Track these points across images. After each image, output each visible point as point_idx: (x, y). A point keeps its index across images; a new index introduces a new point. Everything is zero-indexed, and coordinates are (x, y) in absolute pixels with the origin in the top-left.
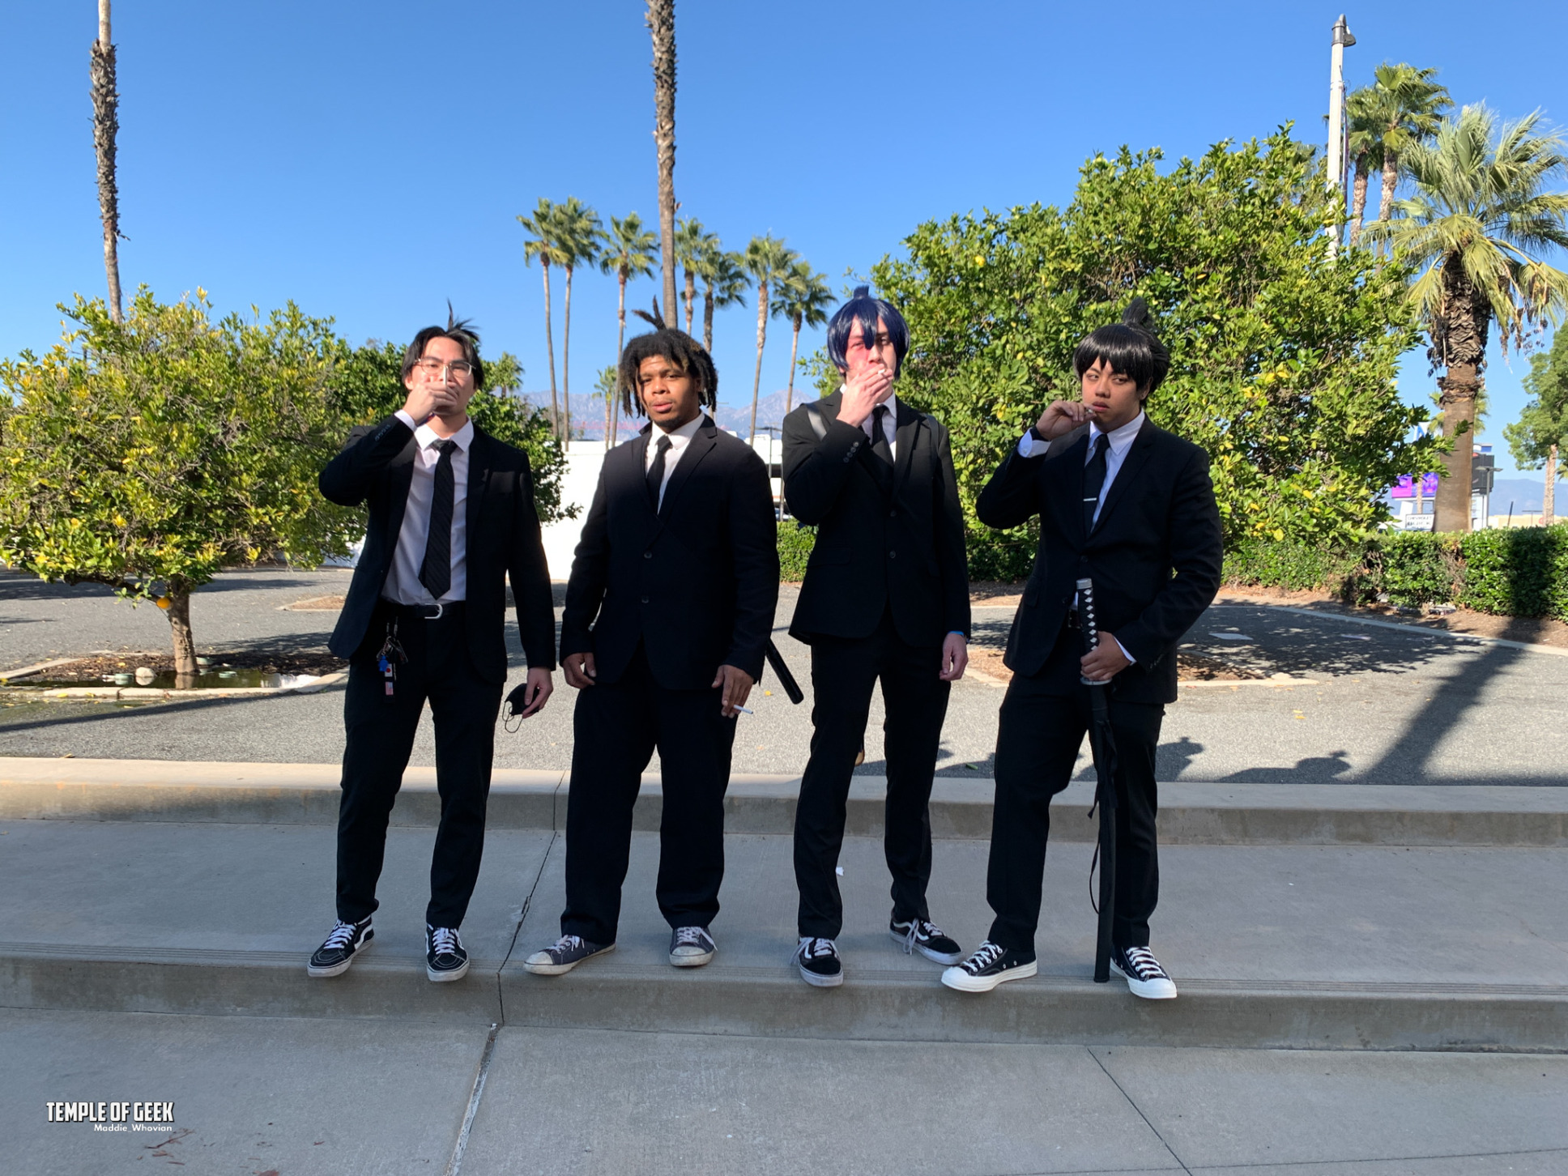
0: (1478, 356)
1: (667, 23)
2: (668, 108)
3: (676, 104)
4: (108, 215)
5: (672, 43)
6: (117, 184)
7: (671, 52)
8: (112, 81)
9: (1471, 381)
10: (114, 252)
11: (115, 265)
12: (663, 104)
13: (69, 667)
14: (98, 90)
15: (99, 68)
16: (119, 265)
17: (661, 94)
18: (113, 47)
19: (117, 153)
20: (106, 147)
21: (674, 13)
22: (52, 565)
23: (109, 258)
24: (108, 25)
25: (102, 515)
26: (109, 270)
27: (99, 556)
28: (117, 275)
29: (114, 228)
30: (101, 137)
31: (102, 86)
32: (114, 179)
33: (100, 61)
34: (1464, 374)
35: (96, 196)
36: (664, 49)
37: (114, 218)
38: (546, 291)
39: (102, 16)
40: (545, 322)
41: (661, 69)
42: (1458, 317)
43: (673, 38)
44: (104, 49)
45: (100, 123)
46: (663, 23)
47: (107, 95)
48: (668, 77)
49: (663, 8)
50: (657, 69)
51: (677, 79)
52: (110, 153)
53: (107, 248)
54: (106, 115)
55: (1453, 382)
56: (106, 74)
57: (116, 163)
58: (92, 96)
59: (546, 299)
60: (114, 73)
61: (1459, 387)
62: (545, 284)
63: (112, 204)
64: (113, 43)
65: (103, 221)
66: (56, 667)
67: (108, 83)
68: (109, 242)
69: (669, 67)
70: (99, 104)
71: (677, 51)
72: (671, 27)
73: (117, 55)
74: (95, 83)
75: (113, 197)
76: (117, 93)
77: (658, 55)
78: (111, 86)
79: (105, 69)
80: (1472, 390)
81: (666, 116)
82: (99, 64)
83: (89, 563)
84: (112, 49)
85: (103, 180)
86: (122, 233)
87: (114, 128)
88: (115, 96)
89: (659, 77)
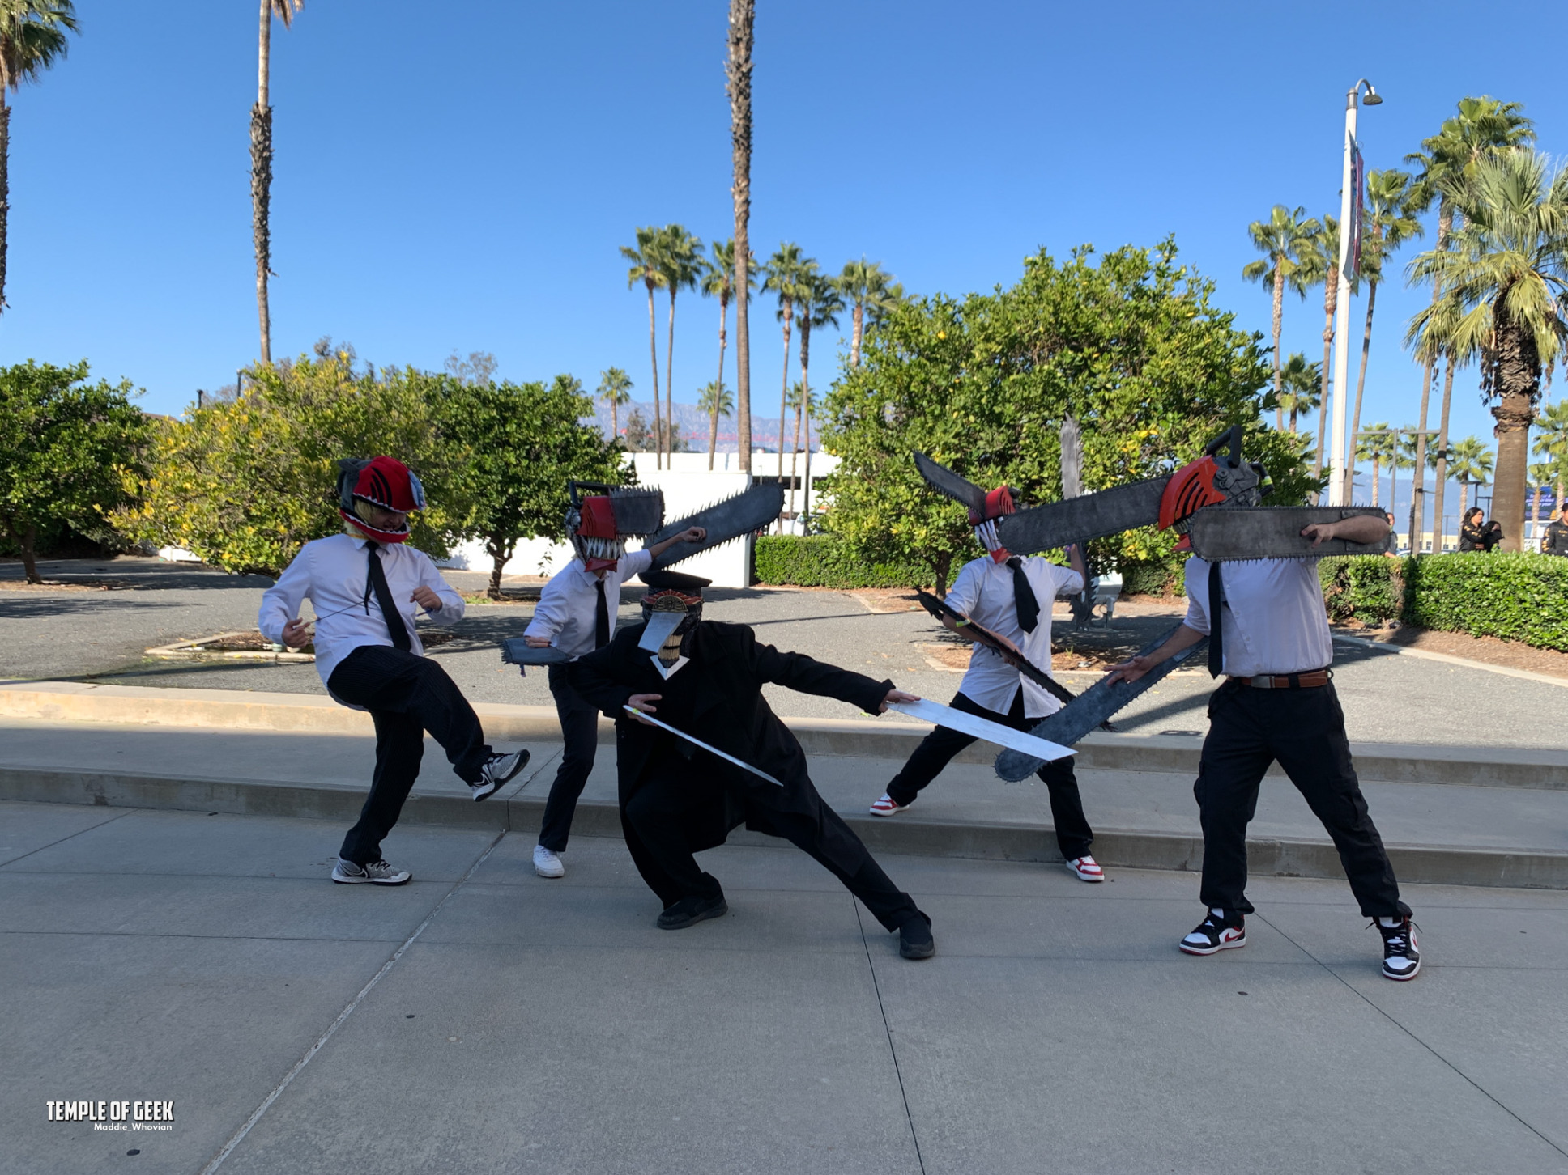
0: (1531, 388)
1: (744, 93)
2: (744, 168)
3: (752, 163)
4: (260, 256)
5: (748, 111)
6: (270, 228)
7: (748, 118)
8: (268, 139)
9: (1524, 411)
10: (265, 287)
11: (265, 299)
12: (740, 164)
13: (239, 638)
14: (255, 146)
15: (258, 128)
16: (269, 299)
17: (738, 155)
18: (270, 109)
19: (270, 201)
20: (261, 195)
21: (752, 82)
22: (234, 560)
23: (261, 292)
24: (266, 90)
25: (269, 526)
26: (260, 303)
27: (267, 555)
28: (266, 307)
29: (266, 266)
30: (257, 187)
31: (260, 143)
32: (267, 224)
33: (259, 121)
34: (1519, 405)
35: (252, 237)
36: (741, 116)
37: (266, 257)
38: (651, 313)
39: (261, 82)
40: (650, 341)
41: (739, 134)
42: (1512, 350)
43: (749, 105)
44: (262, 111)
45: (257, 175)
46: (741, 93)
47: (264, 150)
48: (745, 140)
49: (740, 80)
50: (735, 133)
51: (753, 141)
52: (264, 201)
53: (259, 284)
54: (262, 168)
55: (1506, 412)
56: (263, 132)
57: (270, 208)
58: (251, 152)
59: (651, 320)
60: (270, 131)
61: (1512, 416)
62: (650, 306)
63: (264, 246)
64: (270, 105)
65: (257, 260)
66: (229, 638)
67: (265, 140)
68: (261, 279)
69: (745, 131)
70: (257, 158)
71: (753, 117)
72: (748, 97)
73: (273, 115)
74: (254, 140)
75: (266, 240)
76: (272, 148)
77: (736, 121)
78: (267, 143)
79: (263, 127)
80: (1524, 419)
81: (742, 175)
82: (258, 124)
83: (261, 559)
84: (269, 110)
85: (258, 225)
86: (272, 271)
87: (268, 178)
88: (270, 151)
89: (737, 141)
